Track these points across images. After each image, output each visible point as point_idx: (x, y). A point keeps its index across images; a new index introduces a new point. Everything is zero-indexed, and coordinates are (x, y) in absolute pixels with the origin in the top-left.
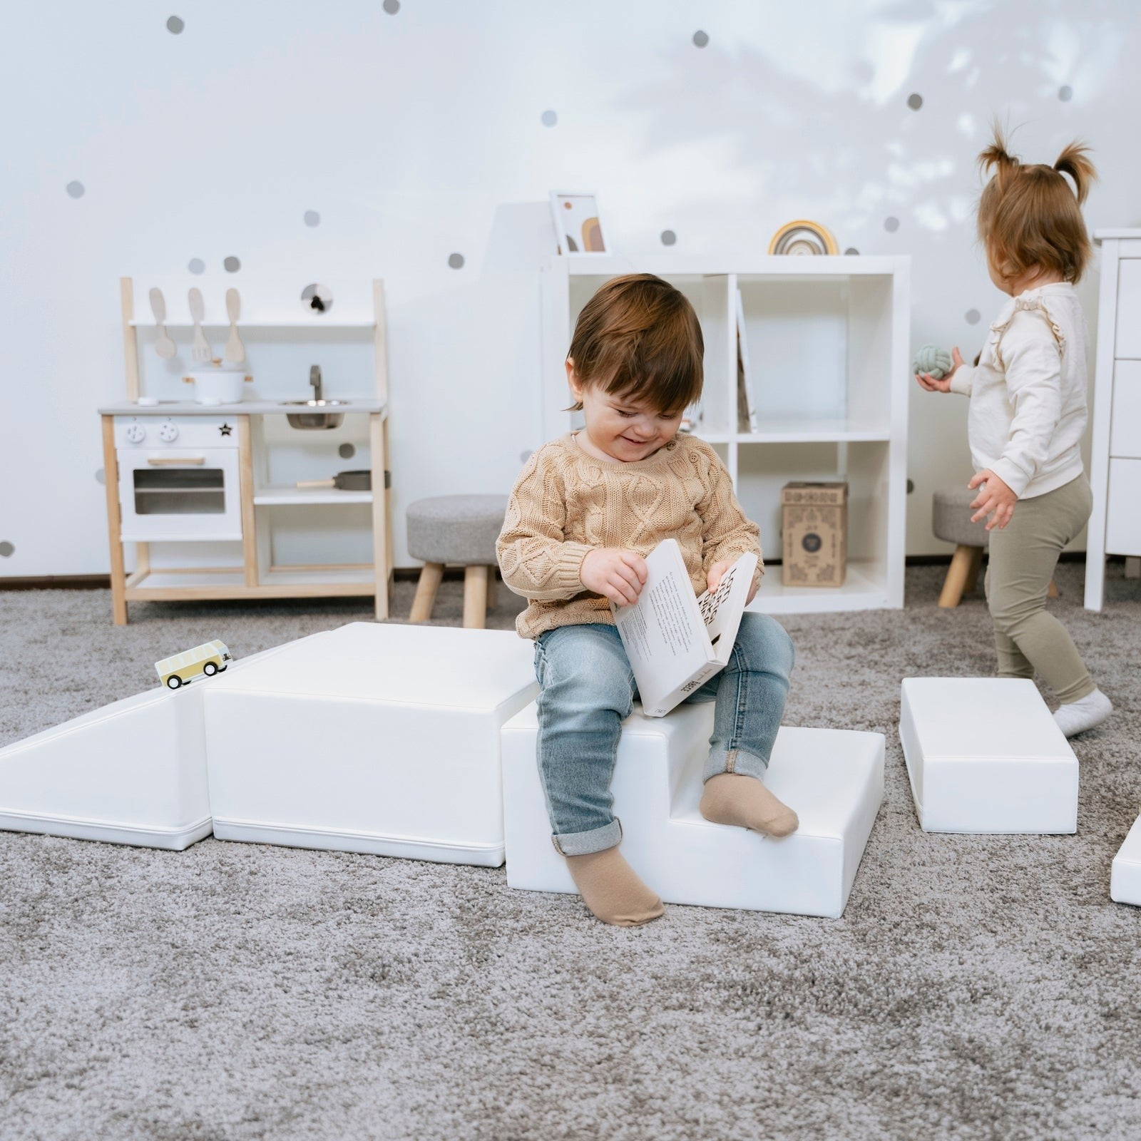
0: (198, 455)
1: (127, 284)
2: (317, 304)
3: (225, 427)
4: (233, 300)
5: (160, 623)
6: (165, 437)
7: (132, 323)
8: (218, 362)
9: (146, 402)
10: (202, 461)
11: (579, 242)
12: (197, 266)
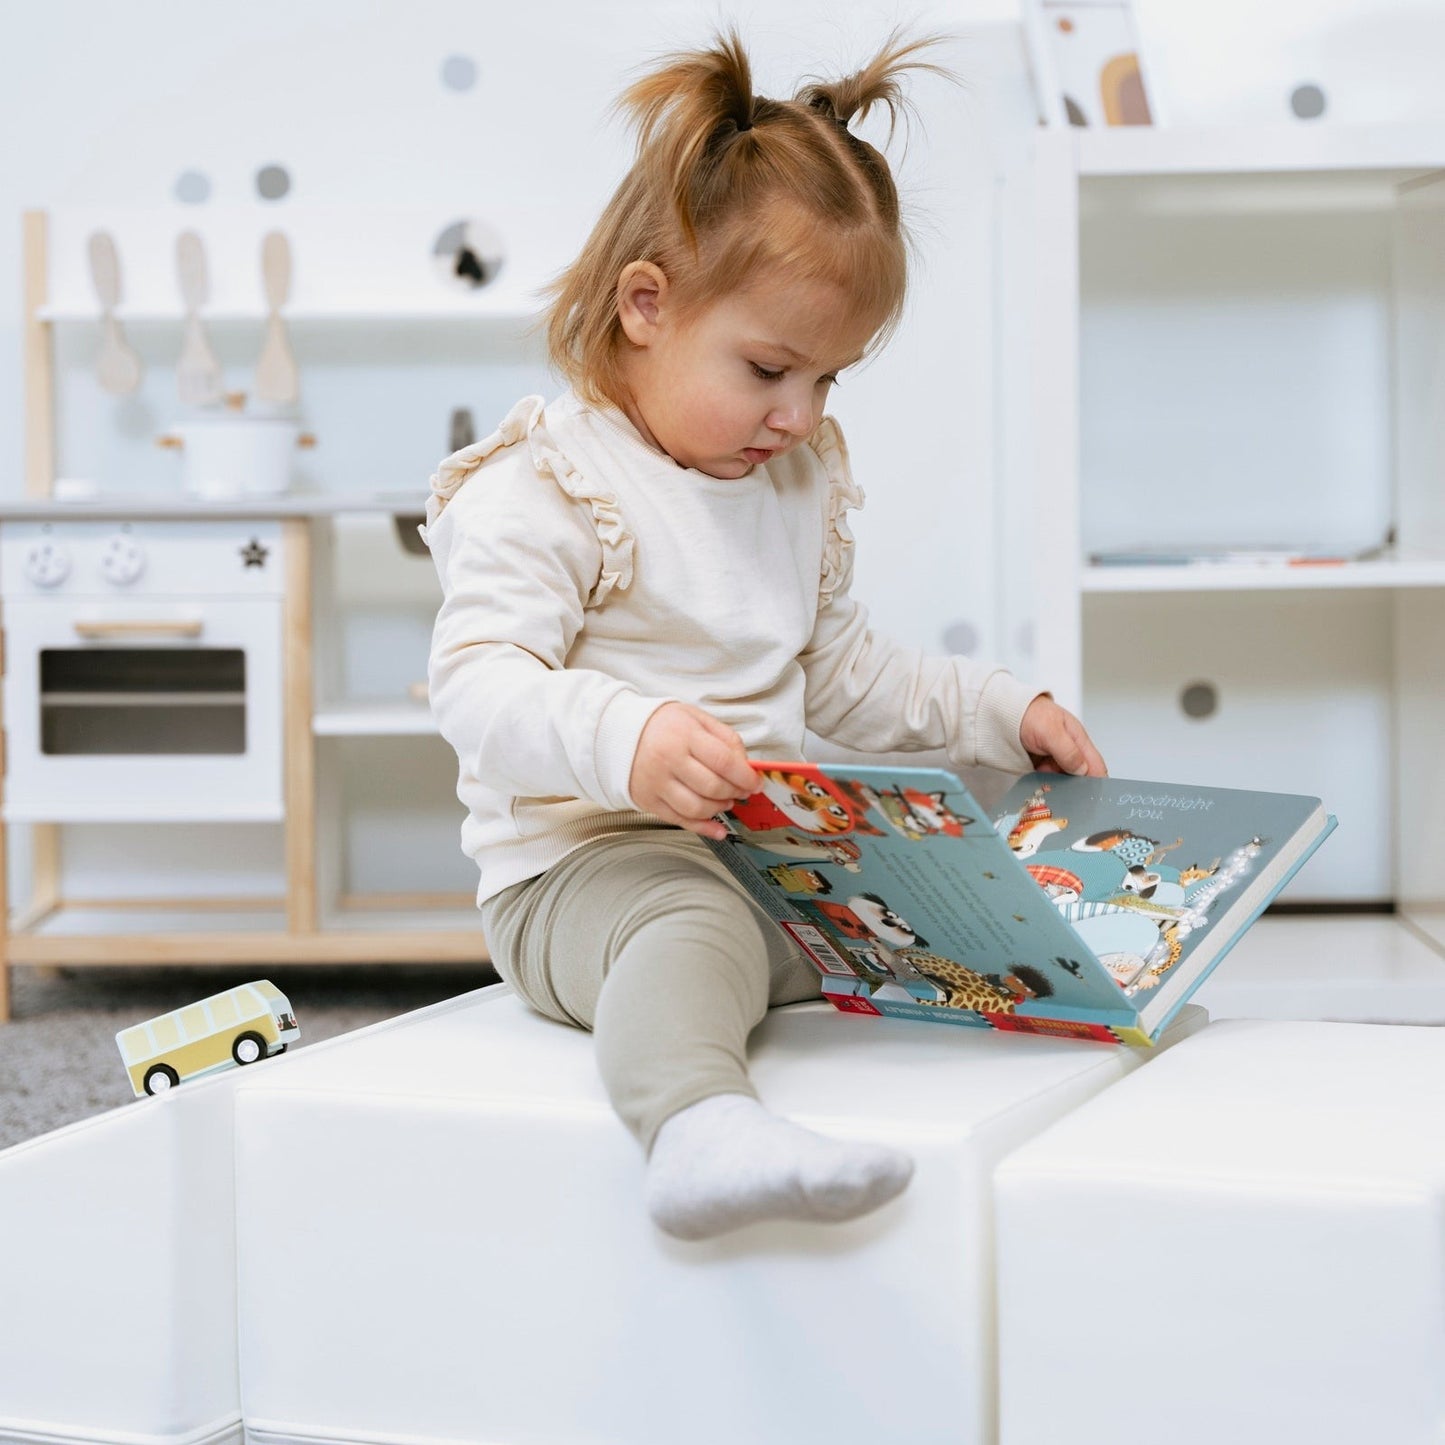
0: (187, 613)
1: (37, 227)
2: (470, 267)
3: (254, 547)
4: (276, 259)
5: (86, 1020)
6: (115, 572)
7: (45, 312)
8: (238, 401)
9: (71, 491)
10: (196, 631)
11: (1092, 107)
12: (193, 188)
